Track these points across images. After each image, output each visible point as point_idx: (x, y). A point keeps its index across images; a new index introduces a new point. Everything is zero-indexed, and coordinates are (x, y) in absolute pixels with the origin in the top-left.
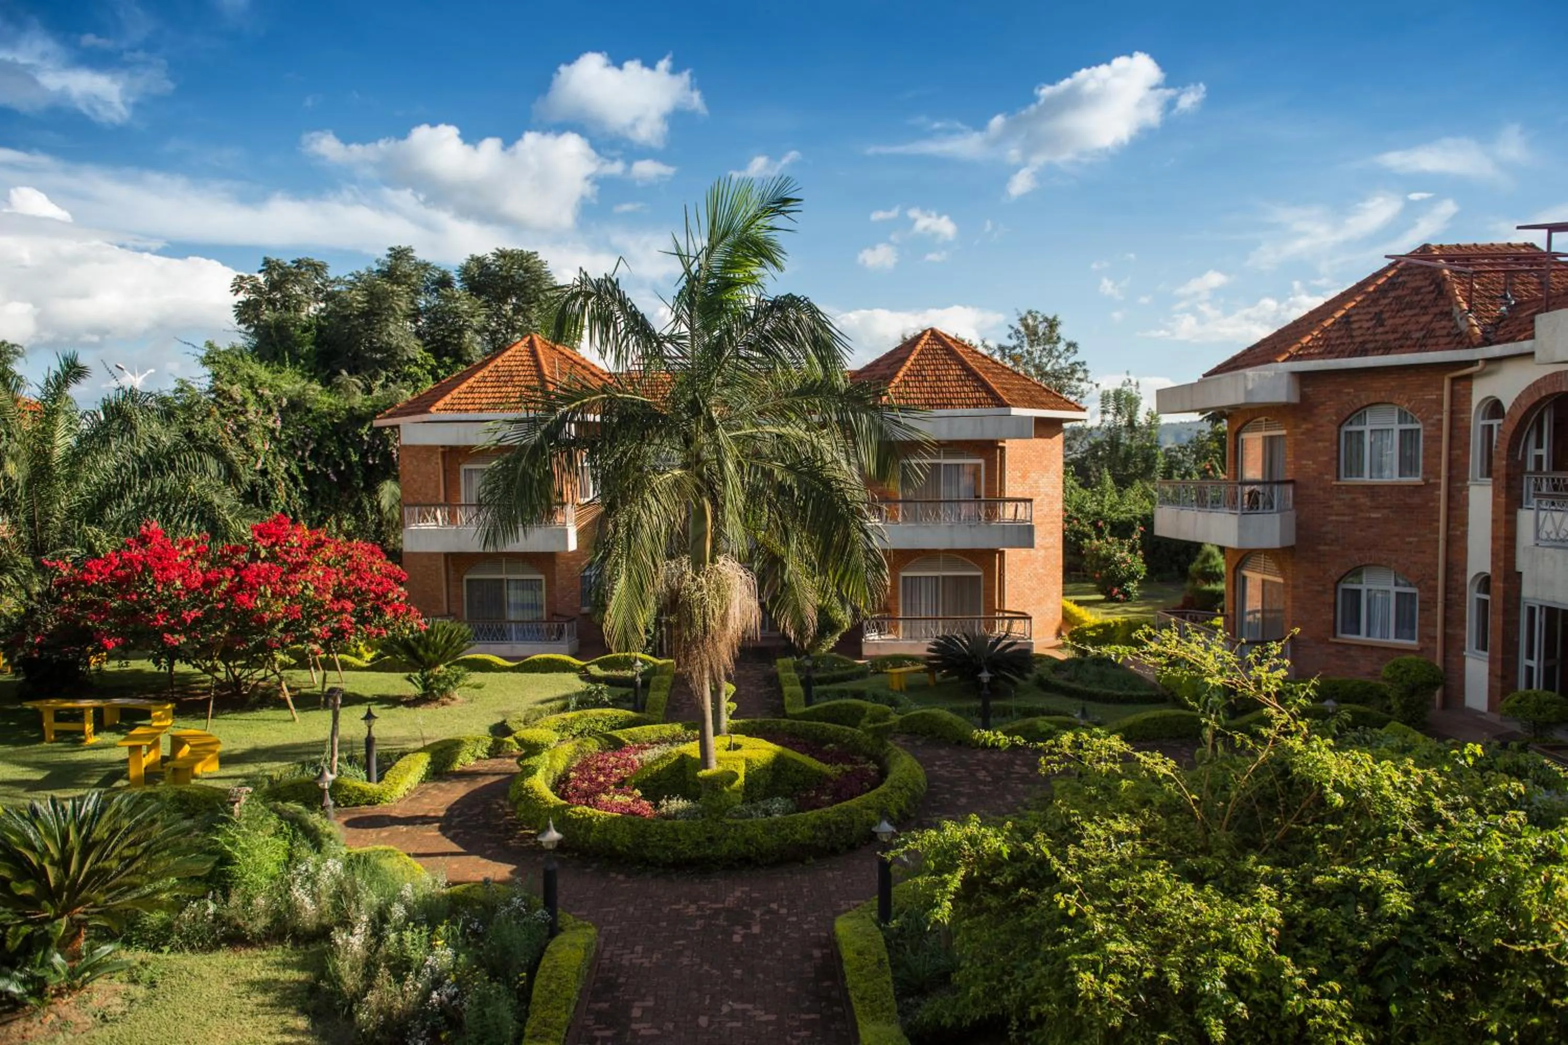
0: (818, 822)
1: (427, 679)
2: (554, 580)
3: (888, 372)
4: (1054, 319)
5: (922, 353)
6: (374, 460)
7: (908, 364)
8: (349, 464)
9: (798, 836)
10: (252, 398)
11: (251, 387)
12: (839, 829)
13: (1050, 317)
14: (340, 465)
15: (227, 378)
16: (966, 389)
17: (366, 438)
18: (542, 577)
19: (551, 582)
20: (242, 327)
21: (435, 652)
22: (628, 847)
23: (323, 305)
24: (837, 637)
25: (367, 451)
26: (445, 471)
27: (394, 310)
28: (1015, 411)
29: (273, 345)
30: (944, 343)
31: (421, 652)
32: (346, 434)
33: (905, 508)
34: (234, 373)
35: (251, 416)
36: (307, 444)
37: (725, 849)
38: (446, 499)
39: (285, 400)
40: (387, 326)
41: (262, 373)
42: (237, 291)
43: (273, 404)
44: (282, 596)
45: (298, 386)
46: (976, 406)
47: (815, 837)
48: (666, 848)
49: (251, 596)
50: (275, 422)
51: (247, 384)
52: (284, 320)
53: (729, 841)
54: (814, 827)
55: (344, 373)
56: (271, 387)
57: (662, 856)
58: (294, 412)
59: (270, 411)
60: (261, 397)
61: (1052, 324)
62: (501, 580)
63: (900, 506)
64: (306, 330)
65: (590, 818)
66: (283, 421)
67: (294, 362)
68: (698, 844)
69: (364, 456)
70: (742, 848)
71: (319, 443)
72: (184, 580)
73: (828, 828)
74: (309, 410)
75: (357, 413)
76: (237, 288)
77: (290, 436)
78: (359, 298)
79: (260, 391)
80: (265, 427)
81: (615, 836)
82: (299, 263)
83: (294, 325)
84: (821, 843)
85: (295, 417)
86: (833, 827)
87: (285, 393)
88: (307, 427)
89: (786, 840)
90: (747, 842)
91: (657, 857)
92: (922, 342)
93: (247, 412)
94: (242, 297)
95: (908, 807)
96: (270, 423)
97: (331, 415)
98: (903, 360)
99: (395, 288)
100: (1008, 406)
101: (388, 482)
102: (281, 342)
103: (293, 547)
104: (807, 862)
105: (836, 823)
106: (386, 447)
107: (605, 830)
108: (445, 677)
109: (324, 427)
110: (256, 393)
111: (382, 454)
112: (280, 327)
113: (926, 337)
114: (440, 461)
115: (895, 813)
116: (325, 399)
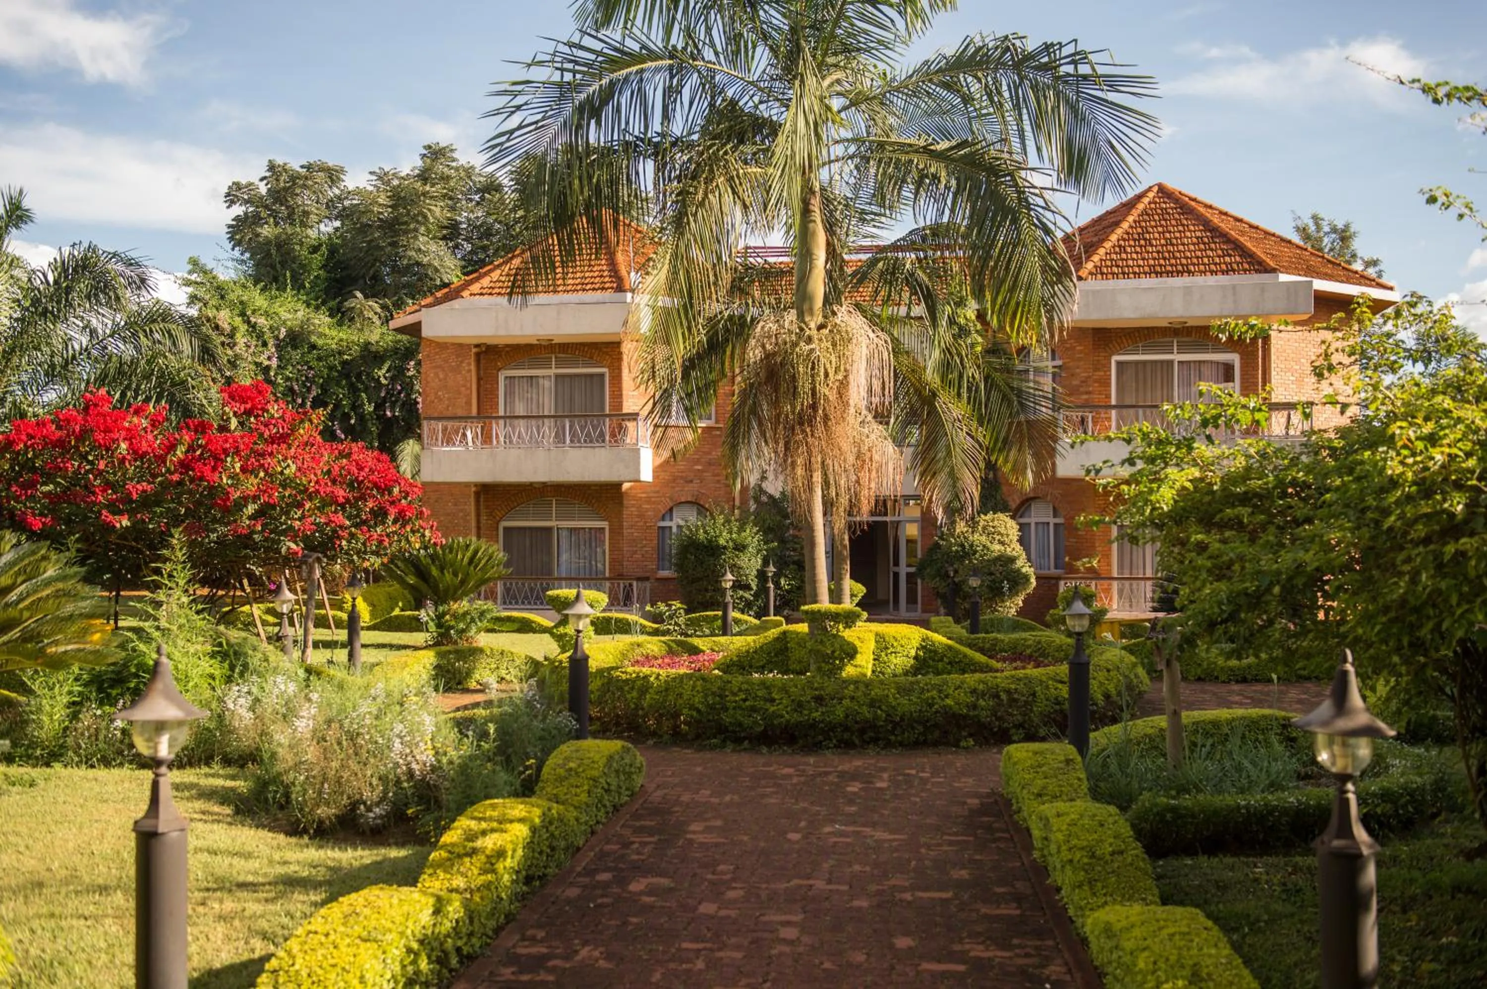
0: (981, 687)
1: (444, 614)
2: (621, 527)
3: (1095, 239)
4: (1347, 226)
5: (1145, 212)
6: (393, 410)
7: (1125, 225)
8: (361, 418)
9: (949, 702)
10: (243, 328)
11: (243, 314)
12: (1013, 701)
13: (1340, 226)
14: (350, 418)
15: (213, 302)
16: (1210, 253)
17: (383, 381)
18: (605, 524)
19: (616, 531)
20: (237, 253)
21: (455, 574)
22: (699, 711)
23: (338, 224)
24: (1019, 601)
25: (384, 400)
26: (479, 379)
27: (425, 217)
28: (1283, 278)
29: (273, 267)
30: (1177, 201)
31: (435, 572)
32: (359, 376)
33: (1120, 417)
34: (222, 297)
35: (240, 349)
36: (309, 390)
37: (840, 712)
38: (479, 412)
39: (283, 330)
40: (416, 238)
41: (258, 299)
42: (232, 202)
43: (268, 335)
44: (254, 472)
45: (300, 314)
46: (1225, 272)
47: (975, 707)
48: (753, 709)
49: (214, 469)
50: (269, 358)
51: (237, 312)
52: (289, 237)
53: (847, 702)
54: (974, 691)
55: (359, 294)
56: (267, 314)
57: (747, 722)
58: (295, 348)
59: (265, 344)
60: (253, 327)
61: (1344, 236)
62: (549, 530)
63: (1114, 413)
64: (315, 249)
65: (646, 677)
66: (280, 358)
67: (298, 286)
68: (800, 705)
69: (380, 406)
70: (866, 713)
71: (324, 389)
72: (131, 444)
73: (997, 696)
74: (313, 347)
75: (373, 349)
76: (231, 198)
77: (288, 379)
78: (381, 201)
79: (253, 320)
80: (257, 364)
81: (680, 695)
82: (309, 167)
83: (301, 244)
84: (984, 716)
85: (296, 355)
86: (1004, 696)
87: (284, 322)
88: (310, 368)
89: (931, 706)
90: (873, 703)
91: (740, 724)
92: (1146, 200)
93: (235, 344)
94: (238, 210)
95: (1119, 694)
96: (263, 359)
97: (340, 353)
98: (1117, 224)
99: (428, 188)
100: (1274, 271)
101: (411, 441)
102: (283, 264)
103: (273, 417)
104: (963, 744)
105: (1008, 692)
106: (408, 395)
107: (667, 690)
108: (466, 614)
109: (331, 368)
110: (248, 322)
111: (403, 405)
112: (282, 245)
113: (1151, 195)
114: (473, 367)
115: (1100, 696)
116: (334, 333)
